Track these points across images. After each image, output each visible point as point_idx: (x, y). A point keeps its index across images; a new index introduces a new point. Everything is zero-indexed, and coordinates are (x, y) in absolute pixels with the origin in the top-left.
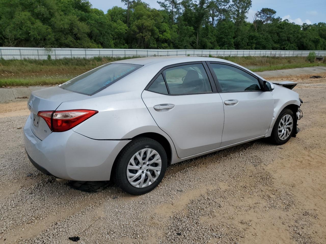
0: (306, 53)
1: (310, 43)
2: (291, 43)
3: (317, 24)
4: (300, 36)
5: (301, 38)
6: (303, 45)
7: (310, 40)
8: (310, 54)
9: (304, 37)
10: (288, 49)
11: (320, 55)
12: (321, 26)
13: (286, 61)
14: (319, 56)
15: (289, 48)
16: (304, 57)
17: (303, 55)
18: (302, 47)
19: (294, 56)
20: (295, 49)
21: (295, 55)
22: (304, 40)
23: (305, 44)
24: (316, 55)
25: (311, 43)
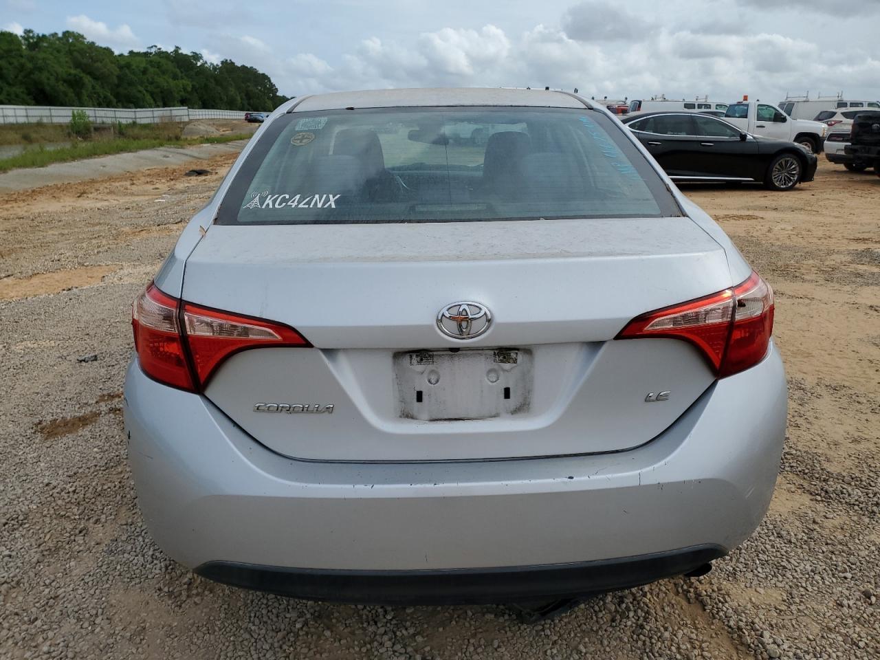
0: (62, 115)
1: (62, 87)
2: (9, 84)
3: (60, 35)
4: (29, 65)
5: (31, 73)
6: (42, 91)
7: (57, 80)
8: (74, 116)
9: (40, 69)
10: (7, 101)
11: (99, 120)
12: (71, 41)
13: (18, 137)
14: (98, 122)
15: (8, 97)
16: (60, 126)
17: (55, 120)
18: (43, 97)
19: (32, 121)
20: (24, 102)
21: (34, 120)
22: (44, 76)
23: (47, 88)
24: (91, 119)
25: (63, 85)
